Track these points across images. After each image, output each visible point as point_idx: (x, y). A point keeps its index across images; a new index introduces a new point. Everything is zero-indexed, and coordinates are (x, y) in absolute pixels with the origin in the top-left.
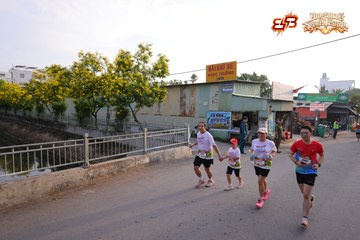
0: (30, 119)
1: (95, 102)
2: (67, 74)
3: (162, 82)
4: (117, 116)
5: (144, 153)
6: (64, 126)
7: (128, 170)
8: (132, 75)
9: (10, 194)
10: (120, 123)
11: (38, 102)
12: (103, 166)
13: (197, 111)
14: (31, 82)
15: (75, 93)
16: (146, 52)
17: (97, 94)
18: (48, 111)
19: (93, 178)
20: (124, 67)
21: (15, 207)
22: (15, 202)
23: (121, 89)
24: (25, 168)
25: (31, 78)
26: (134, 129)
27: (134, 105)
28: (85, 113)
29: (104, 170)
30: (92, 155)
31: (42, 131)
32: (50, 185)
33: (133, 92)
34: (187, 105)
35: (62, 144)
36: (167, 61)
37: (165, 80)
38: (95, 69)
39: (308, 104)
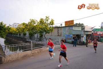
0: (17, 37)
1: (34, 32)
2: (27, 25)
3: (52, 26)
4: (40, 36)
6: (26, 39)
7: (43, 51)
8: (44, 25)
9: (12, 57)
10: (41, 38)
11: (19, 33)
12: (36, 50)
13: (62, 34)
15: (29, 30)
16: (48, 18)
17: (35, 30)
18: (22, 35)
19: (33, 53)
20: (42, 23)
21: (14, 61)
22: (13, 60)
23: (41, 29)
24: (16, 51)
25: (18, 26)
26: (44, 40)
27: (44, 33)
28: (31, 36)
29: (36, 51)
30: (33, 47)
31: (20, 40)
32: (22, 55)
33: (44, 29)
34: (59, 33)
35: (25, 44)
36: (54, 21)
37: (53, 26)
38: (34, 23)
39: (97, 32)
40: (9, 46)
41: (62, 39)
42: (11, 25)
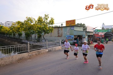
0: (11, 38)
1: (31, 32)
2: (23, 24)
4: (38, 37)
5: (46, 48)
6: (21, 40)
7: (41, 53)
8: (42, 24)
9: (5, 61)
10: (39, 39)
11: (13, 32)
12: (34, 52)
13: (63, 35)
14: (11, 26)
15: (25, 30)
16: (47, 17)
17: (32, 30)
18: (17, 35)
19: (30, 56)
20: (40, 21)
21: (7, 65)
22: (7, 63)
23: (39, 28)
24: (10, 53)
25: (11, 25)
26: (43, 41)
27: (43, 33)
28: (28, 36)
29: (34, 54)
30: (30, 49)
31: (15, 41)
32: (17, 58)
33: (43, 29)
34: (60, 33)
35: (21, 46)
36: (54, 19)
37: (53, 25)
38: (31, 22)
39: (98, 33)
41: (63, 40)
42: (2, 23)
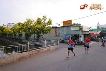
0: (12, 38)
1: (31, 33)
2: (23, 25)
4: (37, 37)
5: (45, 47)
6: (22, 40)
7: (41, 52)
8: (41, 25)
9: (7, 60)
10: (38, 39)
11: (14, 33)
13: (60, 35)
14: (13, 27)
15: (25, 30)
16: (45, 18)
17: (31, 30)
18: (17, 36)
19: (30, 55)
20: (39, 22)
21: (8, 64)
22: (8, 62)
23: (38, 29)
24: (11, 52)
26: (42, 40)
27: (42, 33)
28: (28, 36)
29: (34, 53)
30: (30, 48)
31: (16, 41)
32: (18, 57)
33: (42, 30)
34: (57, 33)
35: (22, 45)
36: (51, 20)
37: (51, 26)
38: (31, 23)
39: (94, 32)
40: (3, 47)
41: (60, 40)
42: (5, 25)
